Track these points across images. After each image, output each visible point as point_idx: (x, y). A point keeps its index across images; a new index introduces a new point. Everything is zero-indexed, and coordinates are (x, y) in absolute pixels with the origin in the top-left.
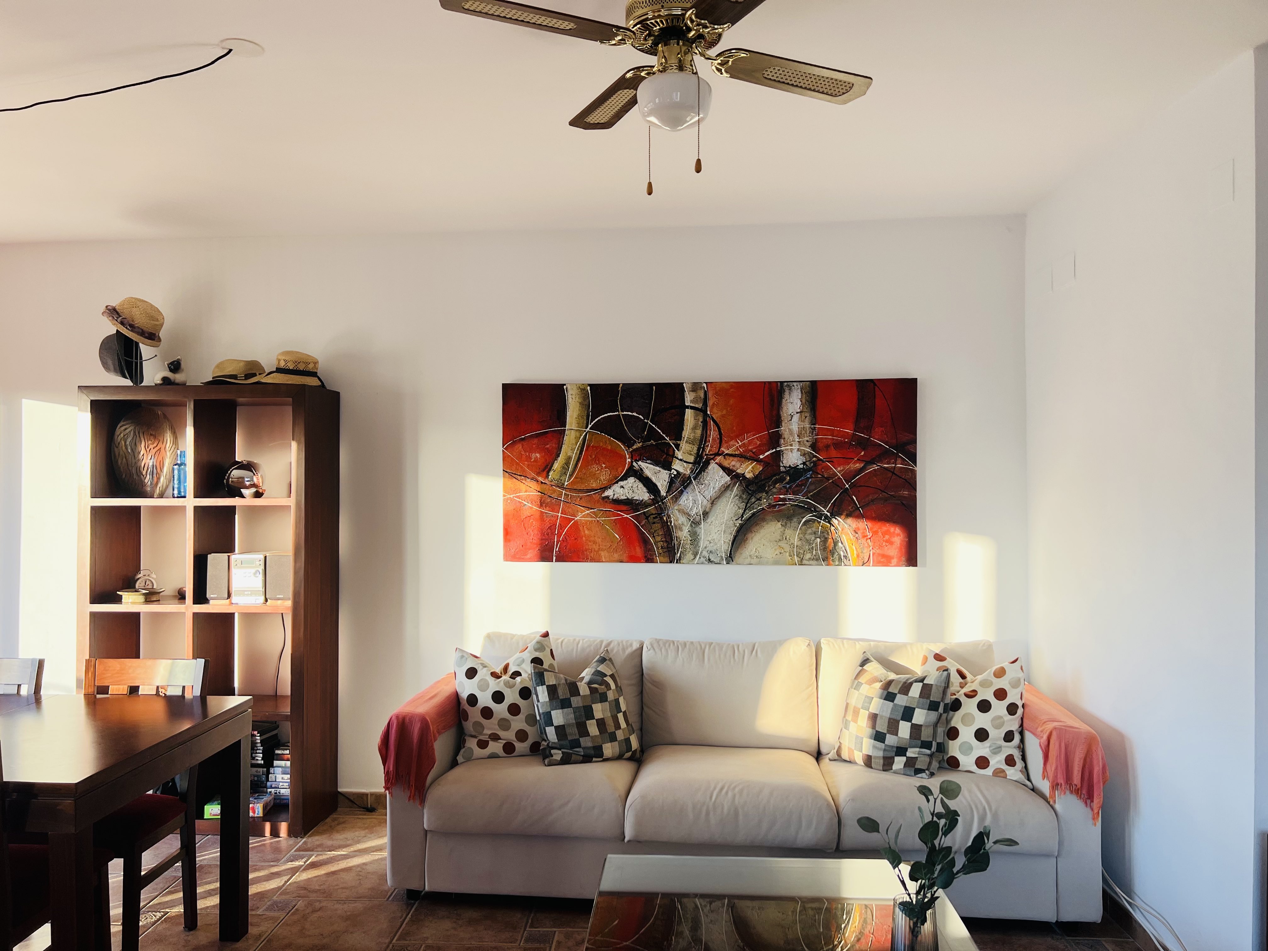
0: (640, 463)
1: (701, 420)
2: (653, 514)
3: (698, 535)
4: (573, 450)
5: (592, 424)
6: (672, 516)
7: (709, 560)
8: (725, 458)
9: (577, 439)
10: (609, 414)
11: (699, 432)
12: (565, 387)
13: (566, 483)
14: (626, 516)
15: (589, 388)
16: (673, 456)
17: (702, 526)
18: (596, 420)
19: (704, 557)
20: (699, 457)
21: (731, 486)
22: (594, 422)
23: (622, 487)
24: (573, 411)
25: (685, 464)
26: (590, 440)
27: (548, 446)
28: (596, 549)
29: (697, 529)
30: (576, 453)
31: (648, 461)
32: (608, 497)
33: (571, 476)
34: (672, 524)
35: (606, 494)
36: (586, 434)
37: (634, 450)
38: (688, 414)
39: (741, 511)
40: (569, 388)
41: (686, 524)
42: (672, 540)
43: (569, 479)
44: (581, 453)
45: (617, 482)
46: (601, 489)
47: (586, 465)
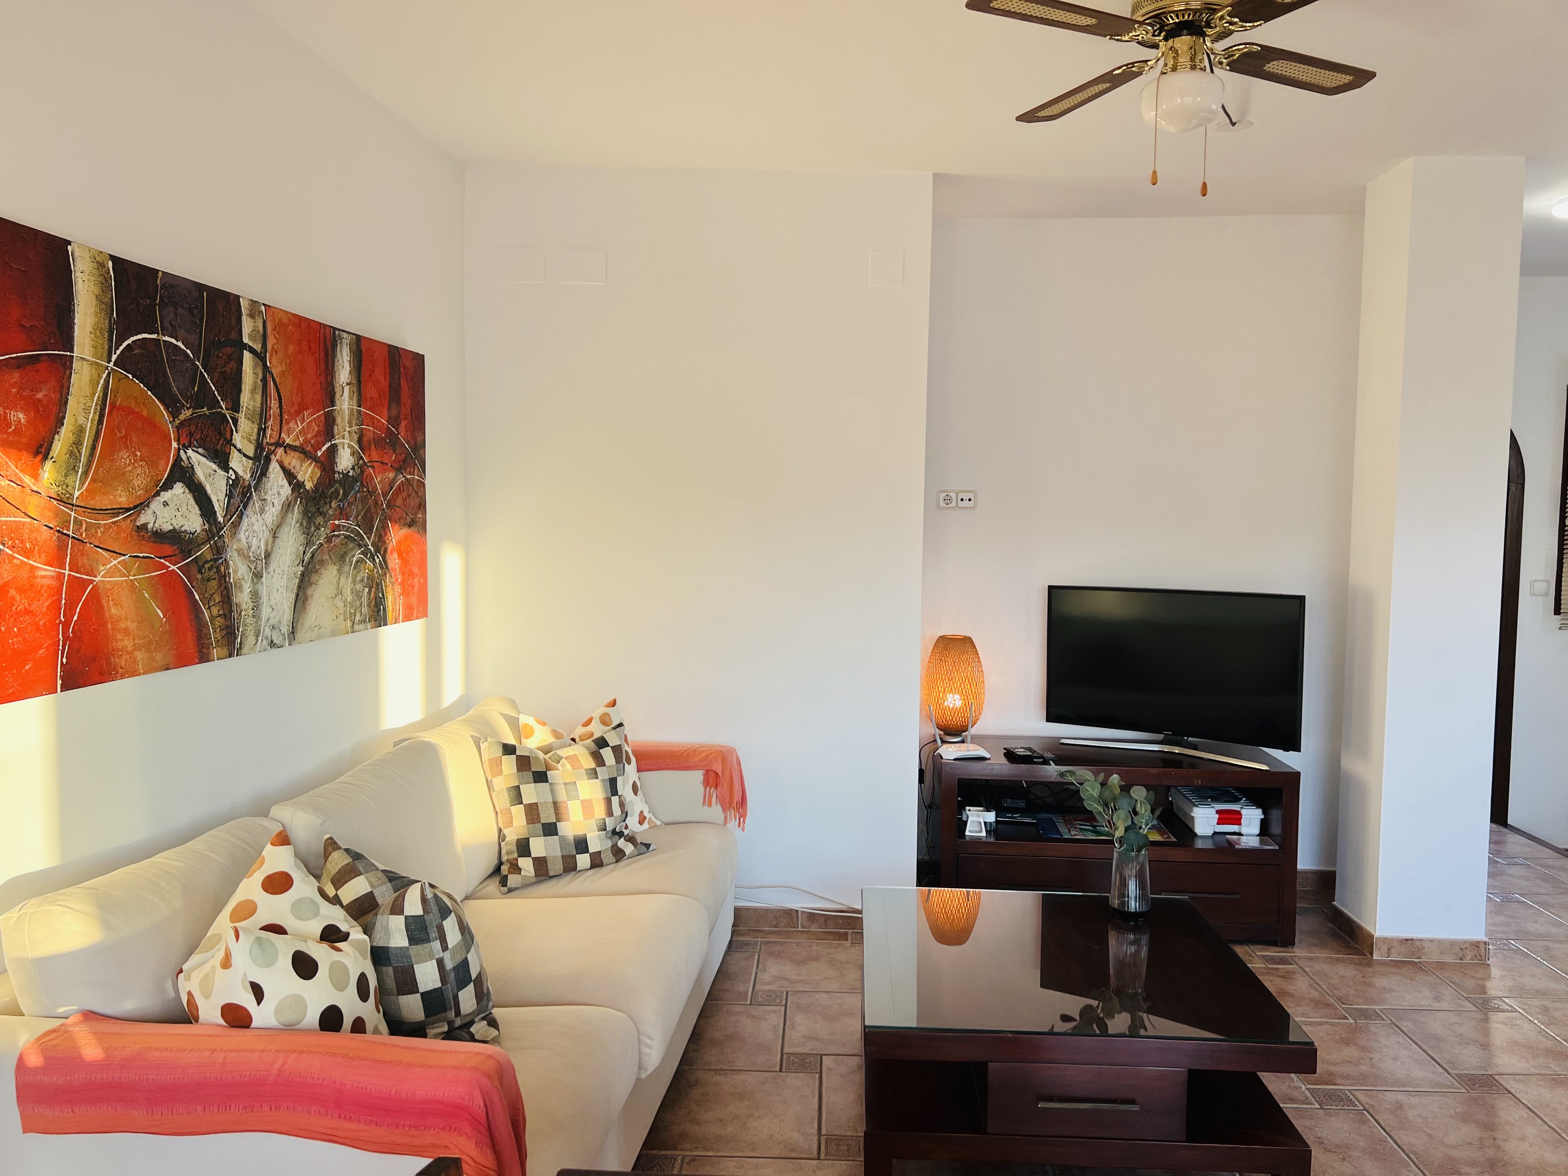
0: (190, 452)
1: (260, 376)
2: (207, 562)
3: (260, 599)
4: (87, 410)
5: (118, 352)
6: (231, 562)
7: (272, 642)
8: (286, 452)
9: (94, 383)
10: (142, 335)
11: (258, 398)
12: (69, 248)
13: (77, 494)
14: (173, 567)
15: (110, 264)
16: (230, 442)
17: (264, 579)
18: (125, 344)
19: (267, 638)
20: (259, 446)
21: (292, 504)
22: (121, 348)
23: (166, 504)
24: (86, 314)
25: (244, 458)
26: (115, 393)
27: (40, 395)
28: (130, 649)
29: (259, 586)
30: (93, 420)
31: (200, 450)
32: (144, 526)
33: (86, 473)
34: (232, 581)
35: (142, 520)
36: (109, 375)
37: (182, 423)
38: (246, 361)
39: (302, 549)
40: (77, 254)
41: (246, 578)
42: (231, 611)
43: (82, 483)
44: (100, 422)
45: (157, 494)
46: (135, 507)
47: (109, 453)
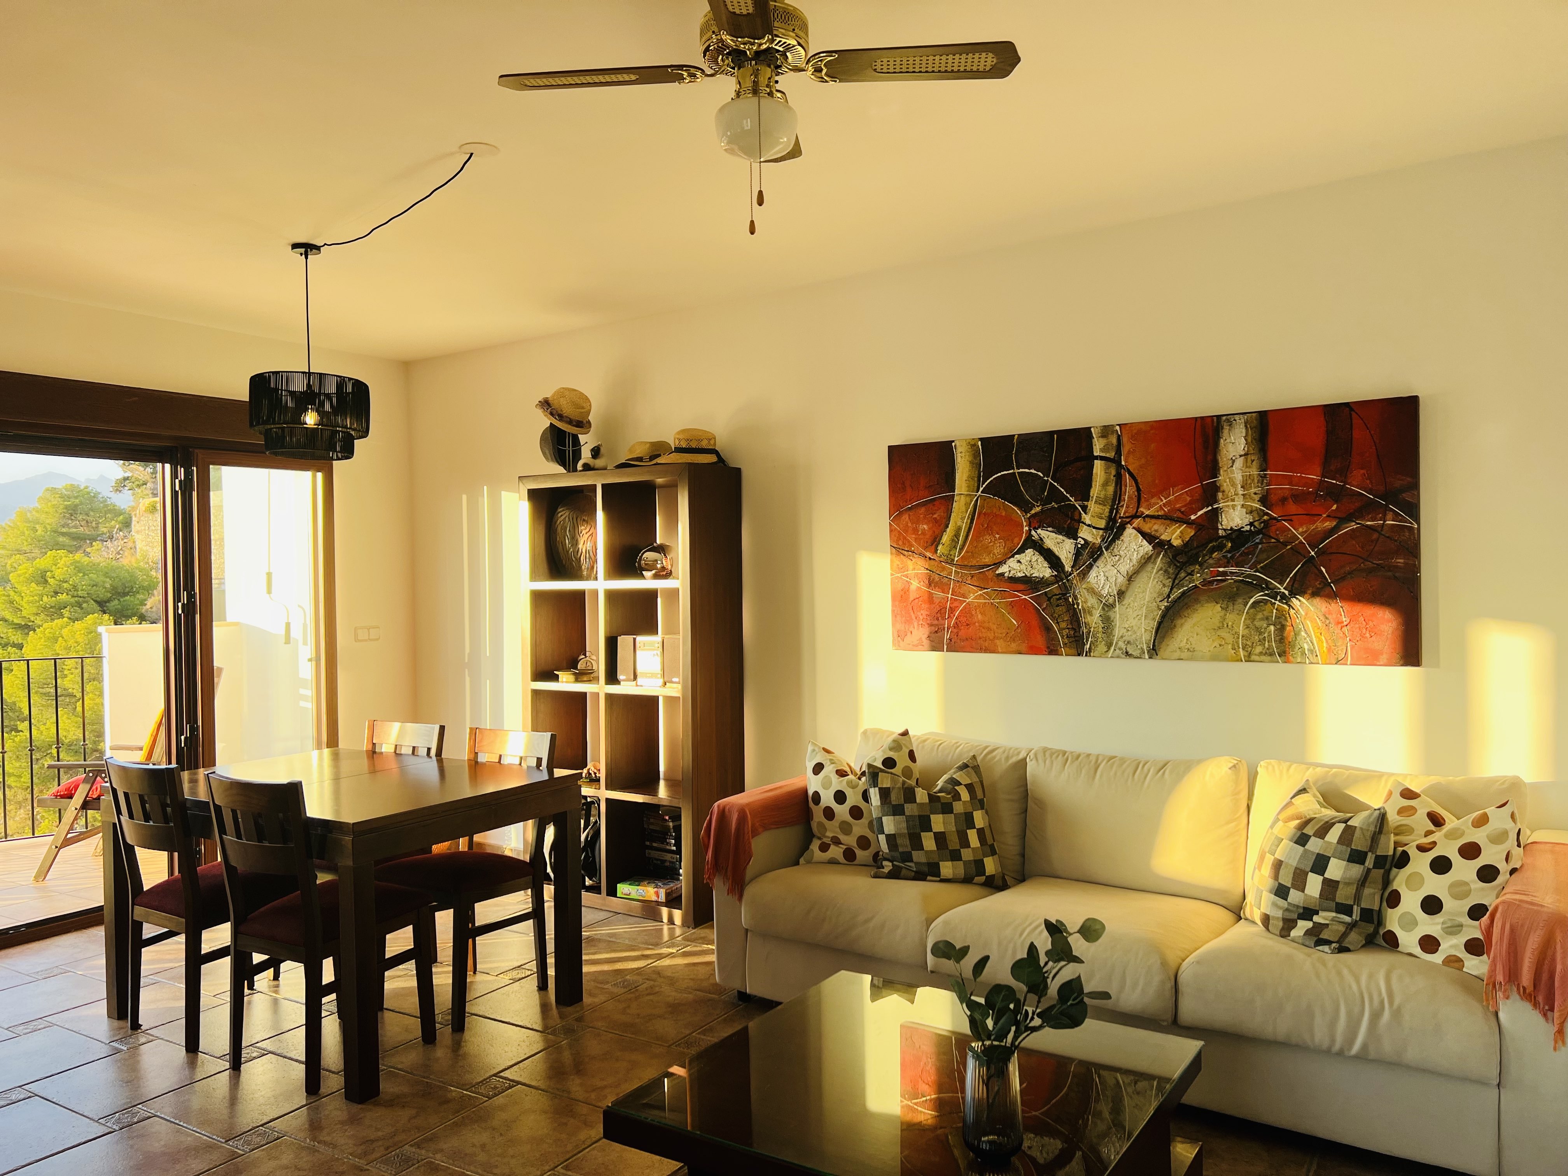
0: (1039, 531)
1: (1113, 472)
2: (1056, 595)
3: (1113, 621)
4: (963, 518)
5: (984, 486)
6: (1079, 596)
7: (1127, 653)
8: (1144, 521)
9: (967, 505)
10: (1002, 473)
11: (1111, 489)
12: (953, 444)
13: (956, 559)
14: (1024, 597)
15: (980, 443)
16: (1080, 521)
17: (1117, 609)
18: (988, 481)
19: (1120, 649)
20: (1111, 520)
21: (1153, 557)
22: (986, 483)
23: (1019, 561)
24: (963, 473)
25: (1094, 530)
26: (982, 507)
27: (935, 516)
28: (991, 638)
29: (1111, 614)
30: (967, 522)
31: (1049, 529)
32: (1002, 574)
33: (961, 549)
34: (1080, 607)
35: (1000, 571)
36: (977, 500)
37: (1032, 516)
38: (1097, 467)
39: (1167, 590)
40: (958, 444)
41: (1096, 607)
42: (1080, 627)
43: (960, 553)
44: (972, 522)
45: (1013, 556)
46: (994, 564)
47: (978, 536)
